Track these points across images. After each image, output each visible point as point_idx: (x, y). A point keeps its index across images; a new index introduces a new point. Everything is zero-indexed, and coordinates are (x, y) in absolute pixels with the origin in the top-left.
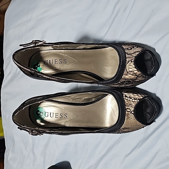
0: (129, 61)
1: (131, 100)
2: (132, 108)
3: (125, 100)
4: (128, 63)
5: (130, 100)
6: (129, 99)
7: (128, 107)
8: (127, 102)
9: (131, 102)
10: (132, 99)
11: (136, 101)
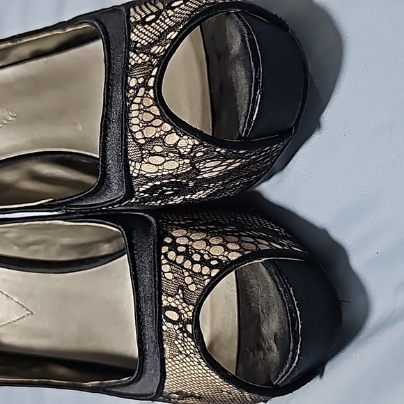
0: (137, 89)
1: (188, 264)
2: (184, 305)
3: (164, 261)
4: (135, 96)
5: (183, 267)
6: (180, 259)
7: (170, 299)
8: (169, 276)
9: (186, 274)
10: (194, 262)
11: (206, 270)
